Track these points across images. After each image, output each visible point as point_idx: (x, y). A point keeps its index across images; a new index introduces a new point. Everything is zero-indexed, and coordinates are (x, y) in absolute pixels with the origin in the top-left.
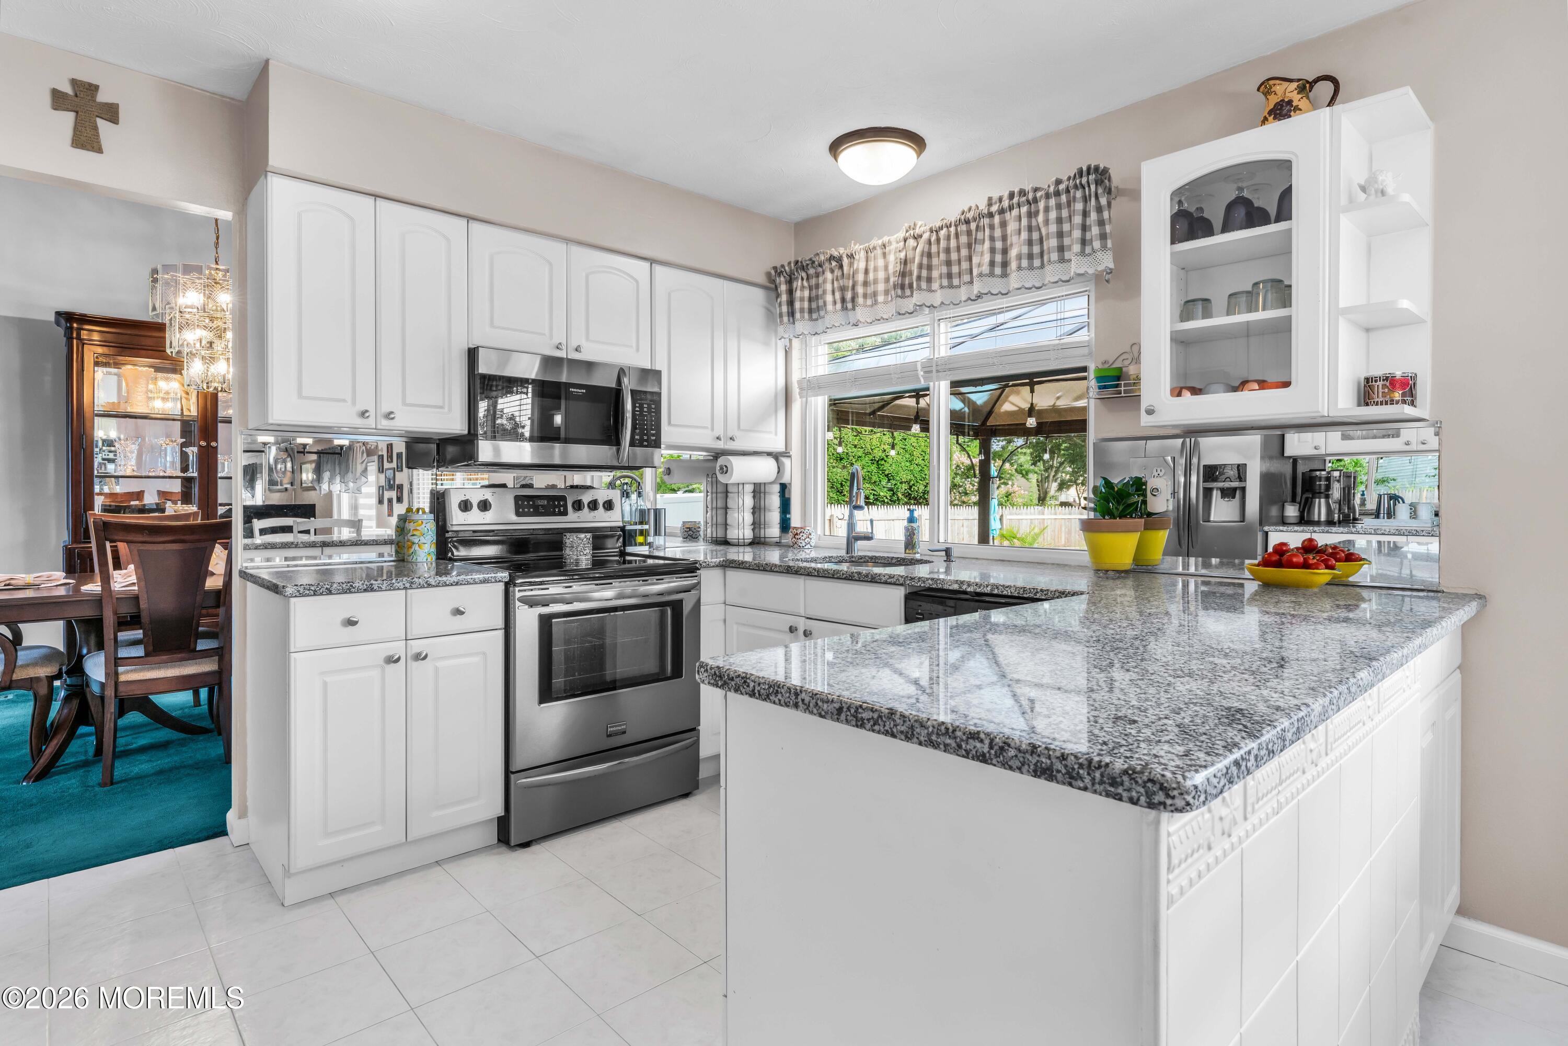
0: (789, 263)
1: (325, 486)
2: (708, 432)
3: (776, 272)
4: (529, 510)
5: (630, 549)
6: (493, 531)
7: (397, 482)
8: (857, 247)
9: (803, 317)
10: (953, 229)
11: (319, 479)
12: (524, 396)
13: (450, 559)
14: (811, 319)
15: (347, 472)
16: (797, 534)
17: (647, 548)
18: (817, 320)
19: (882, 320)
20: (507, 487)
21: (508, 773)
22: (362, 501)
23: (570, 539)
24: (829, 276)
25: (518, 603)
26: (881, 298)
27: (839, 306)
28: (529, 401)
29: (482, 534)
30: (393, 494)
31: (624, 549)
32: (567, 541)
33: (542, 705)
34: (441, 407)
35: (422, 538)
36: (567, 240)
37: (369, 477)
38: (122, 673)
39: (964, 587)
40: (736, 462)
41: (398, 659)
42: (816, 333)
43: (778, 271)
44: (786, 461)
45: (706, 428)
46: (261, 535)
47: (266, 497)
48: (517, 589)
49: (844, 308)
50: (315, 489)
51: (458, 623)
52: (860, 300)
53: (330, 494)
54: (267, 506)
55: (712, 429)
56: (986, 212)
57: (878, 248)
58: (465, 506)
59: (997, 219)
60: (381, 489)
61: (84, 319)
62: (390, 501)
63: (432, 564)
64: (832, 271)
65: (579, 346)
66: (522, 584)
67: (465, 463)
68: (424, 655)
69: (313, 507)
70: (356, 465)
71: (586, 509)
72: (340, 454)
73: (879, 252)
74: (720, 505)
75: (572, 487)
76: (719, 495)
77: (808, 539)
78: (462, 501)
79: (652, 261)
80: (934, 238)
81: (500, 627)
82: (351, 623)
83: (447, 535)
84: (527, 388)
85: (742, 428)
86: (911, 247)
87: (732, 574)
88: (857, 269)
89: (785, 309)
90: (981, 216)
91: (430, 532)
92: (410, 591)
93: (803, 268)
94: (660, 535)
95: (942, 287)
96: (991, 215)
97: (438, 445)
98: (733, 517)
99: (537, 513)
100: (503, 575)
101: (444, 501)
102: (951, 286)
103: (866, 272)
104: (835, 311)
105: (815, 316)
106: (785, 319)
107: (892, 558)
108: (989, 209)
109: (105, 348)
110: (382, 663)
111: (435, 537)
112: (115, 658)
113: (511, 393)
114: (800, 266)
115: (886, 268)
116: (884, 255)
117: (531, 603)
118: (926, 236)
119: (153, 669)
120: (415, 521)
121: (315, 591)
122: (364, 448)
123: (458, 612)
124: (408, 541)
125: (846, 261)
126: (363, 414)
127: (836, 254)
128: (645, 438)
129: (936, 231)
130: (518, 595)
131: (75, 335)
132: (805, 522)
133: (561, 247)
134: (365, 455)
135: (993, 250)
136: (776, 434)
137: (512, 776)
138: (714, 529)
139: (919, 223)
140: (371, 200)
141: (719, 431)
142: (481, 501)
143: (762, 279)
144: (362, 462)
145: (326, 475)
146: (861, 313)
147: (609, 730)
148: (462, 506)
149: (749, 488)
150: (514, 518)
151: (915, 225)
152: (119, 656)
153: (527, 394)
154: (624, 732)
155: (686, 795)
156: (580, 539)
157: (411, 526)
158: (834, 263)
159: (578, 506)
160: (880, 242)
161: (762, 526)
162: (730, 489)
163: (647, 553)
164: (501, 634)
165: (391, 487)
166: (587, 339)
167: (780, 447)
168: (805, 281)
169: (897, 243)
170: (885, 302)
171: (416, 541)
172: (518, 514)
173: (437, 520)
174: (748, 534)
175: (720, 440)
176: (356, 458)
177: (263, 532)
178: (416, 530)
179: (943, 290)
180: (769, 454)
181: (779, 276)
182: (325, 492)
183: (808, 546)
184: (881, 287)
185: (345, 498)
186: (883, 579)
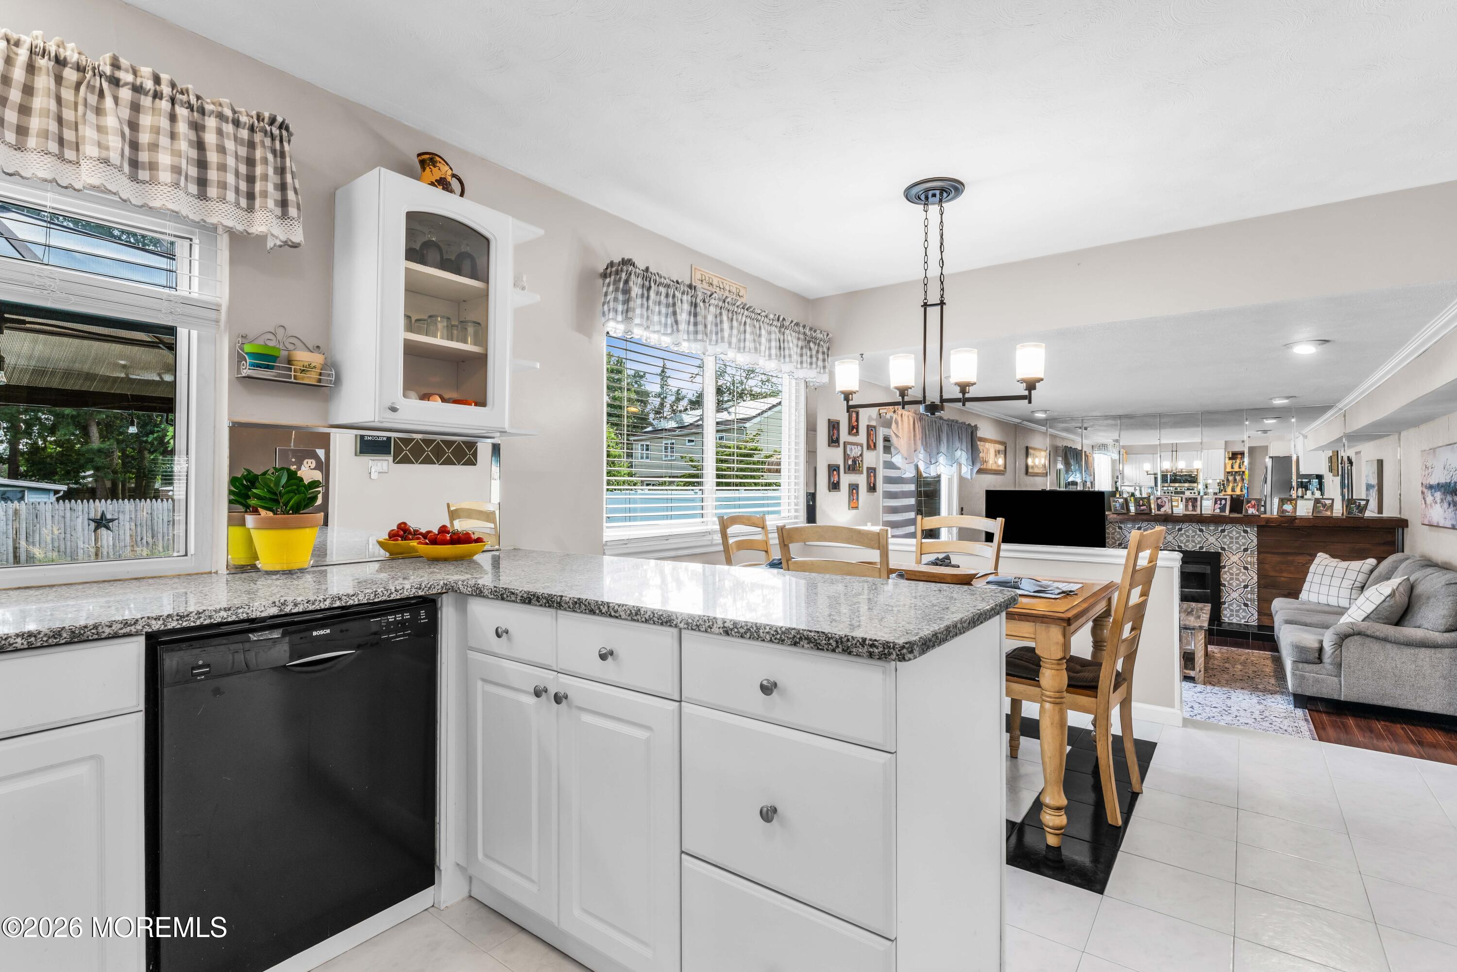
96: (115, 82)
108: (112, 72)
186: (108, 631)
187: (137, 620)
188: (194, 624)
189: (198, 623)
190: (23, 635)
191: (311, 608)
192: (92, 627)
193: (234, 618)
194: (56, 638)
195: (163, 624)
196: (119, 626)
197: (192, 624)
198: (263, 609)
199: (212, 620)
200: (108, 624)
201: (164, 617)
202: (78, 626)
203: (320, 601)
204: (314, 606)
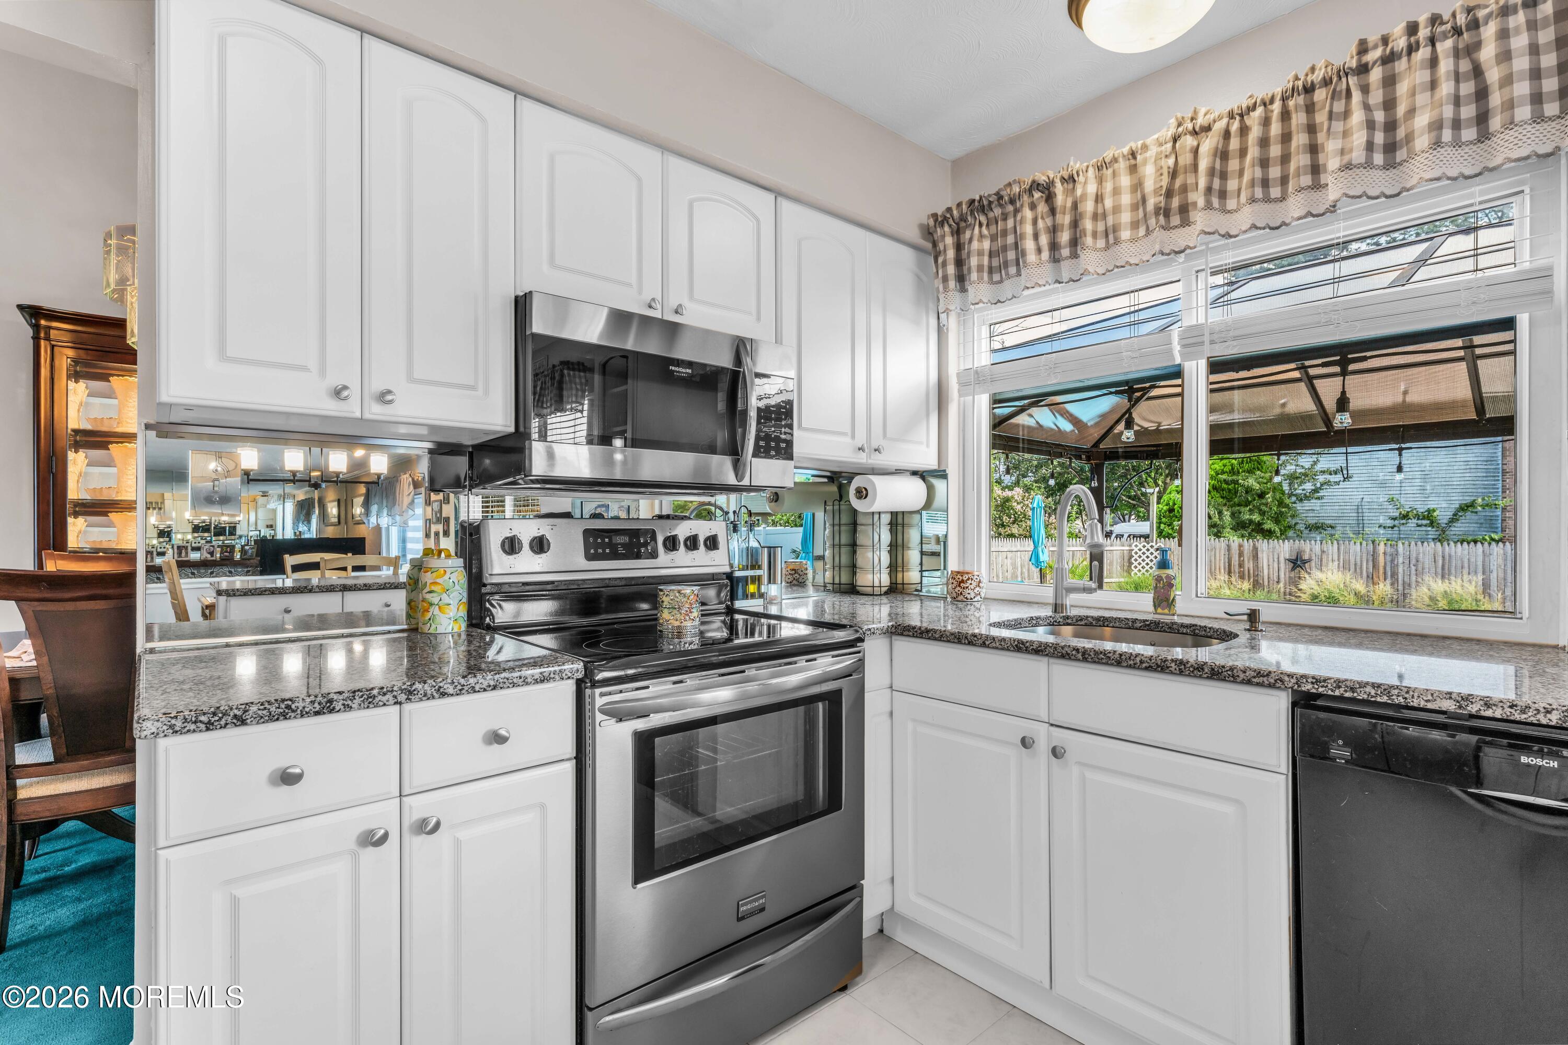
0: (959, 205)
1: (373, 520)
2: (848, 440)
3: (936, 221)
4: (604, 551)
5: (739, 604)
6: (553, 582)
7: (444, 515)
8: (1078, 165)
9: (980, 279)
10: (1277, 107)
11: (367, 513)
12: (579, 415)
13: (489, 628)
14: (991, 282)
15: (394, 505)
16: (963, 581)
17: (760, 601)
18: (1001, 281)
19: (1128, 267)
20: (572, 517)
21: (581, 1007)
22: (410, 535)
23: (668, 595)
24: (1028, 214)
25: (599, 717)
26: (1125, 234)
27: (1045, 255)
28: (585, 420)
29: (538, 587)
30: (440, 528)
31: (732, 604)
32: (664, 599)
33: (639, 886)
34: (473, 388)
35: (444, 596)
36: (664, 147)
37: (416, 510)
38: (23, 787)
39: (1473, 709)
40: (878, 482)
41: (385, 837)
42: (999, 301)
43: (940, 220)
44: (939, 484)
45: (844, 434)
46: (293, 572)
47: (319, 531)
48: (598, 691)
49: (1055, 260)
50: (364, 523)
51: (497, 756)
52: (1089, 240)
53: (378, 529)
54: (320, 539)
55: (853, 437)
56: (1354, 64)
57: (1121, 160)
58: (511, 546)
59: (1376, 75)
60: (428, 522)
61: (53, 315)
62: (437, 534)
63: (459, 635)
64: (1033, 207)
65: (680, 305)
66: (607, 682)
67: (511, 479)
68: (433, 822)
69: (363, 540)
70: (403, 497)
71: (682, 548)
72: (378, 483)
73: (1122, 165)
74: (843, 541)
75: (660, 517)
76: (843, 528)
77: (978, 589)
78: (507, 538)
79: (778, 193)
80: (1235, 126)
81: (568, 756)
82: (288, 778)
83: (484, 590)
84: (583, 404)
85: (888, 435)
86: (1188, 148)
87: (903, 645)
88: (1084, 196)
89: (951, 269)
90: (1344, 73)
91: (457, 587)
92: (407, 707)
93: (982, 209)
94: (775, 583)
95: (1253, 200)
96: (1363, 69)
97: (471, 455)
98: (865, 557)
99: (615, 556)
100: (575, 666)
101: (479, 538)
102: (1267, 199)
103: (1099, 198)
104: (1040, 264)
105: (996, 277)
106: (952, 284)
107: (1134, 621)
108: (1359, 60)
109: (80, 351)
110: (352, 844)
111: (465, 595)
112: (8, 767)
113: (562, 410)
114: (979, 206)
115: (1138, 186)
116: (1133, 169)
117: (620, 716)
118: (1220, 126)
119: (70, 779)
120: (433, 571)
121: (209, 723)
122: (411, 479)
123: (497, 738)
124: (424, 600)
125: (1059, 188)
126: (338, 393)
127: (1042, 179)
128: (773, 444)
129: (1241, 115)
130: (600, 702)
131: (42, 335)
132: (964, 563)
133: (654, 155)
134: (412, 486)
135: (1370, 125)
136: (928, 446)
137: (589, 1015)
138: (836, 573)
139: (1202, 111)
140: (355, 36)
141: (861, 440)
142: (535, 538)
143: (914, 235)
144: (409, 495)
145: (374, 508)
146: (1090, 259)
147: (741, 909)
148: (507, 547)
149: (886, 519)
150: (583, 563)
151: (1195, 112)
152: (18, 762)
153: (582, 411)
154: (762, 910)
155: (844, 989)
156: (685, 596)
157: (427, 578)
158: (1037, 195)
159: (671, 544)
160: (1126, 150)
161: (900, 569)
162: (860, 520)
163: (760, 610)
164: (569, 768)
165: (438, 520)
166: (691, 297)
167: (929, 461)
168: (984, 228)
169: (1161, 145)
170: (1133, 240)
171: (435, 600)
172: (589, 557)
173: (468, 567)
174: (885, 579)
175: (863, 451)
176: (403, 491)
177: (296, 568)
178: (435, 583)
179: (1256, 206)
180: (914, 473)
181: (942, 226)
182: (374, 525)
183: (978, 598)
184: (1126, 217)
185: (394, 532)
186: (1242, 676)
187: (1270, 672)
188: (1332, 693)
189: (1337, 693)
190: (1176, 661)
191: (1517, 716)
192: (1228, 668)
193: (1385, 699)
194: (1199, 671)
195: (1297, 683)
196: (1253, 674)
197: (1330, 693)
198: (1430, 697)
199: (1355, 694)
200: (1242, 668)
201: (1298, 677)
202: (1217, 664)
203: (1538, 711)
204: (1524, 716)
